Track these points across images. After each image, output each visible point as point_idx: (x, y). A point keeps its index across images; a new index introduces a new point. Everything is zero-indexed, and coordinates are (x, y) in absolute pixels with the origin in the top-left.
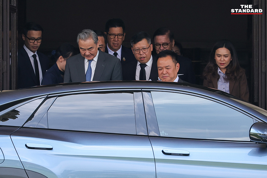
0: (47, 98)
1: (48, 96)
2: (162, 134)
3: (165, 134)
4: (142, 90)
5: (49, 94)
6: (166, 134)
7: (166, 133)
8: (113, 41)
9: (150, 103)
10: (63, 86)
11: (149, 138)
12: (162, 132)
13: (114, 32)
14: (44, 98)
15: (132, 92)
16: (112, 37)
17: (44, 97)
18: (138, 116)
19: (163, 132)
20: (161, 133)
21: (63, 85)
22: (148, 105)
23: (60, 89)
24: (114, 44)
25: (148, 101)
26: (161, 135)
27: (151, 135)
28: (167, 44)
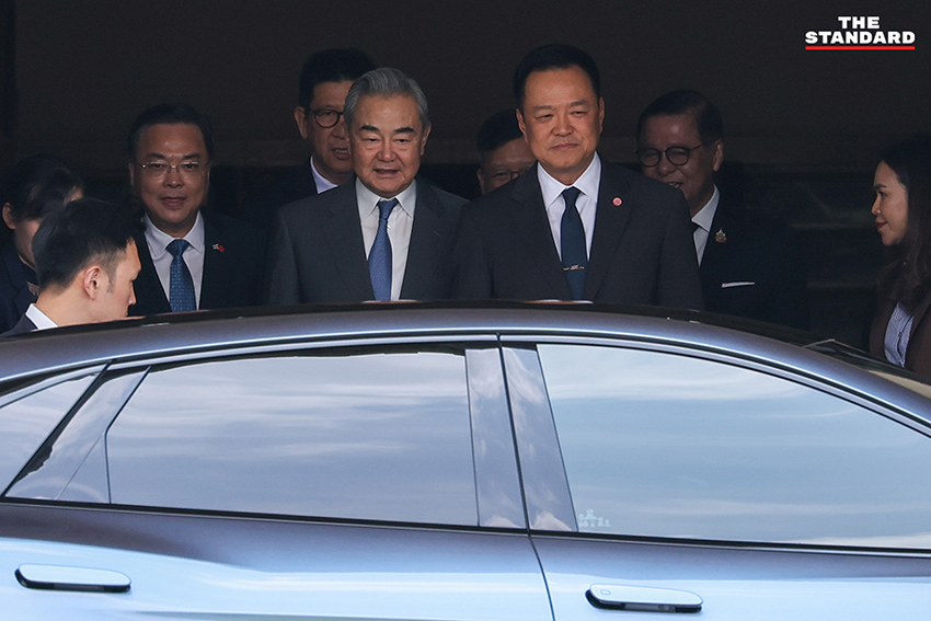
0: (106, 376)
1: (110, 368)
2: (586, 524)
3: (596, 522)
4: (503, 338)
5: (115, 361)
6: (600, 524)
7: (601, 519)
8: (332, 140)
9: (535, 396)
10: (173, 325)
11: (529, 540)
12: (585, 515)
13: (331, 103)
14: (92, 378)
15: (458, 348)
16: (326, 121)
17: (92, 374)
18: (482, 448)
19: (590, 515)
20: (580, 517)
21: (171, 322)
22: (524, 403)
23: (160, 337)
24: (334, 150)
25: (523, 387)
26: (583, 527)
27: (539, 528)
28: (687, 151)
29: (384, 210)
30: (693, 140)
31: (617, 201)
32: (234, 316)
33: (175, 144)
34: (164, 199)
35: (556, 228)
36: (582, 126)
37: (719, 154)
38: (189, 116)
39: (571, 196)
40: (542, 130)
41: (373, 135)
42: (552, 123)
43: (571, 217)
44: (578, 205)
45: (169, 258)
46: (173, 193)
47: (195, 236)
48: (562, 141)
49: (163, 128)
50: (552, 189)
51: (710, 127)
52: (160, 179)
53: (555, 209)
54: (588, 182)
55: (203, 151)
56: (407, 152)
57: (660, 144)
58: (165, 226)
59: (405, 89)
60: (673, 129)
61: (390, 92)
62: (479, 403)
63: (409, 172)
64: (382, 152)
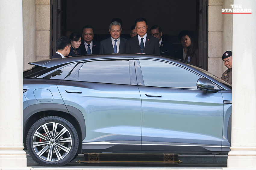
0: (79, 63)
4: (134, 58)
5: (80, 61)
6: (148, 85)
9: (139, 67)
11: (138, 87)
14: (77, 63)
15: (128, 60)
18: (131, 74)
20: (145, 84)
22: (137, 68)
25: (137, 65)
27: (139, 85)
28: (158, 34)
29: (116, 41)
30: (158, 32)
31: (149, 40)
32: (97, 55)
33: (89, 31)
34: (87, 39)
35: (140, 43)
36: (144, 30)
37: (162, 34)
38: (91, 27)
39: (142, 39)
40: (139, 30)
41: (114, 31)
42: (140, 29)
43: (142, 42)
44: (143, 40)
45: (88, 47)
46: (88, 38)
47: (91, 44)
48: (141, 32)
49: (87, 29)
50: (140, 38)
51: (160, 30)
52: (86, 36)
53: (140, 41)
54: (145, 37)
55: (92, 32)
56: (119, 33)
57: (153, 33)
58: (87, 42)
59: (118, 24)
60: (155, 31)
61: (116, 25)
62: (131, 68)
63: (119, 36)
64: (115, 33)
